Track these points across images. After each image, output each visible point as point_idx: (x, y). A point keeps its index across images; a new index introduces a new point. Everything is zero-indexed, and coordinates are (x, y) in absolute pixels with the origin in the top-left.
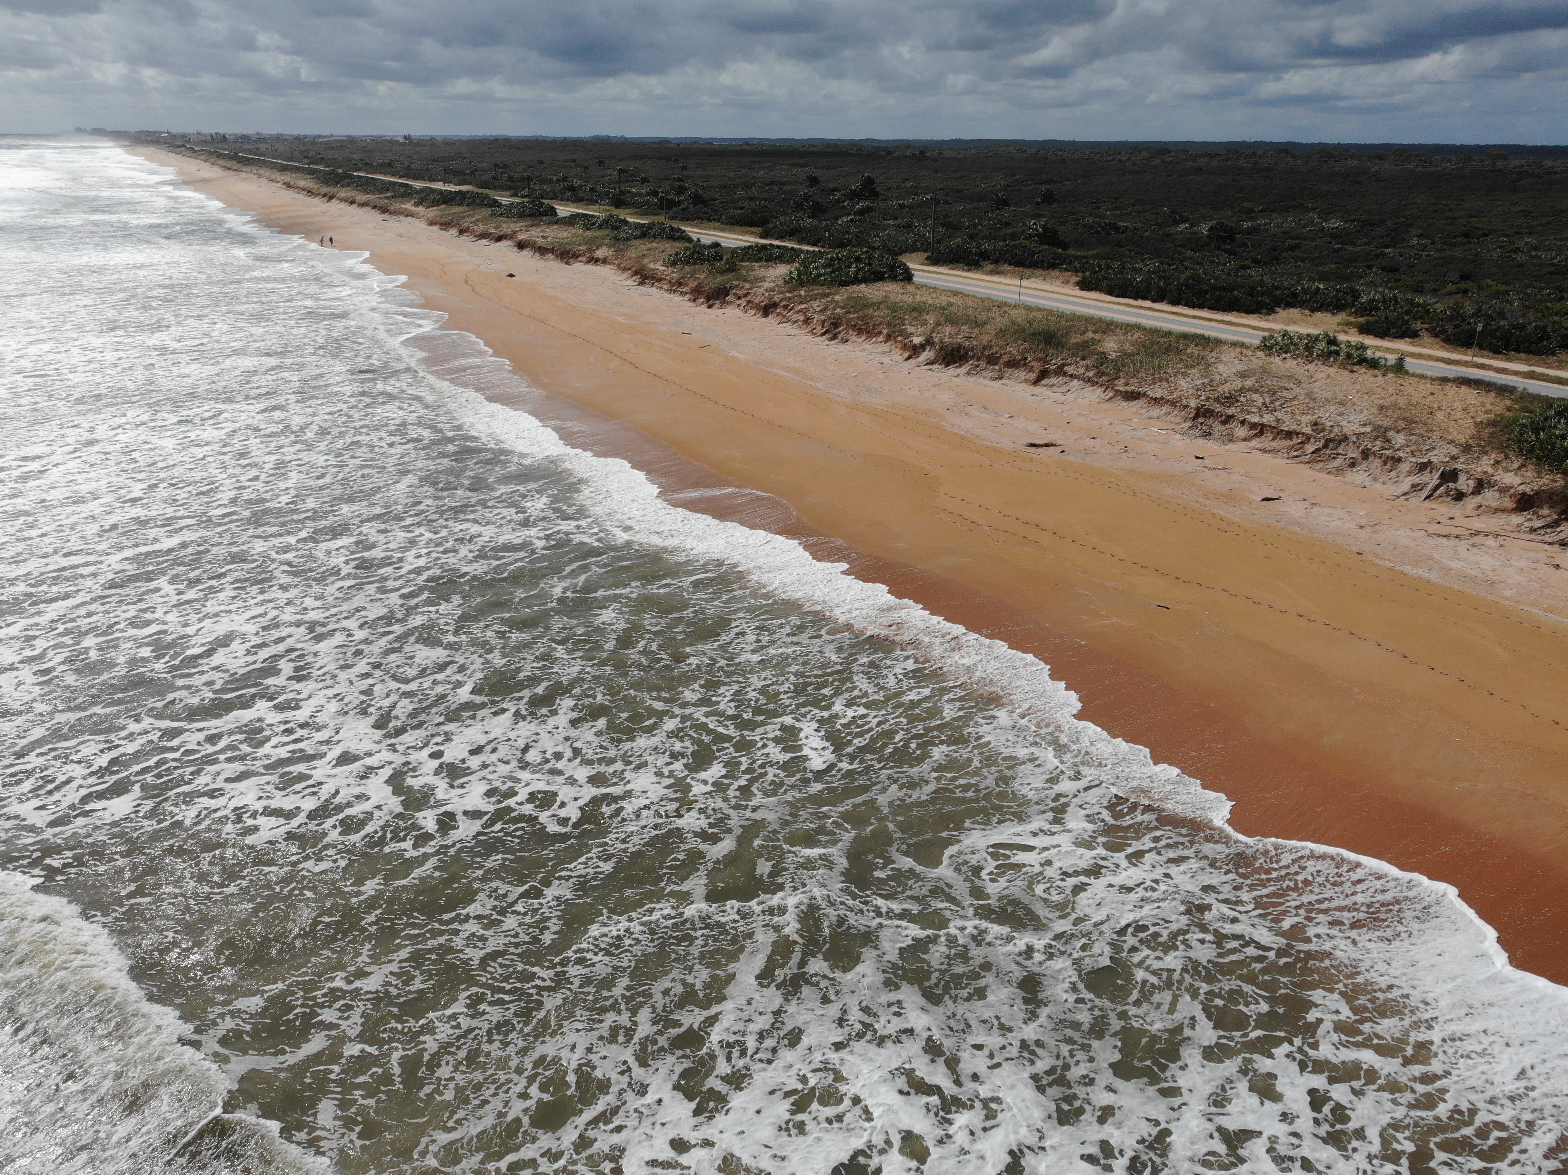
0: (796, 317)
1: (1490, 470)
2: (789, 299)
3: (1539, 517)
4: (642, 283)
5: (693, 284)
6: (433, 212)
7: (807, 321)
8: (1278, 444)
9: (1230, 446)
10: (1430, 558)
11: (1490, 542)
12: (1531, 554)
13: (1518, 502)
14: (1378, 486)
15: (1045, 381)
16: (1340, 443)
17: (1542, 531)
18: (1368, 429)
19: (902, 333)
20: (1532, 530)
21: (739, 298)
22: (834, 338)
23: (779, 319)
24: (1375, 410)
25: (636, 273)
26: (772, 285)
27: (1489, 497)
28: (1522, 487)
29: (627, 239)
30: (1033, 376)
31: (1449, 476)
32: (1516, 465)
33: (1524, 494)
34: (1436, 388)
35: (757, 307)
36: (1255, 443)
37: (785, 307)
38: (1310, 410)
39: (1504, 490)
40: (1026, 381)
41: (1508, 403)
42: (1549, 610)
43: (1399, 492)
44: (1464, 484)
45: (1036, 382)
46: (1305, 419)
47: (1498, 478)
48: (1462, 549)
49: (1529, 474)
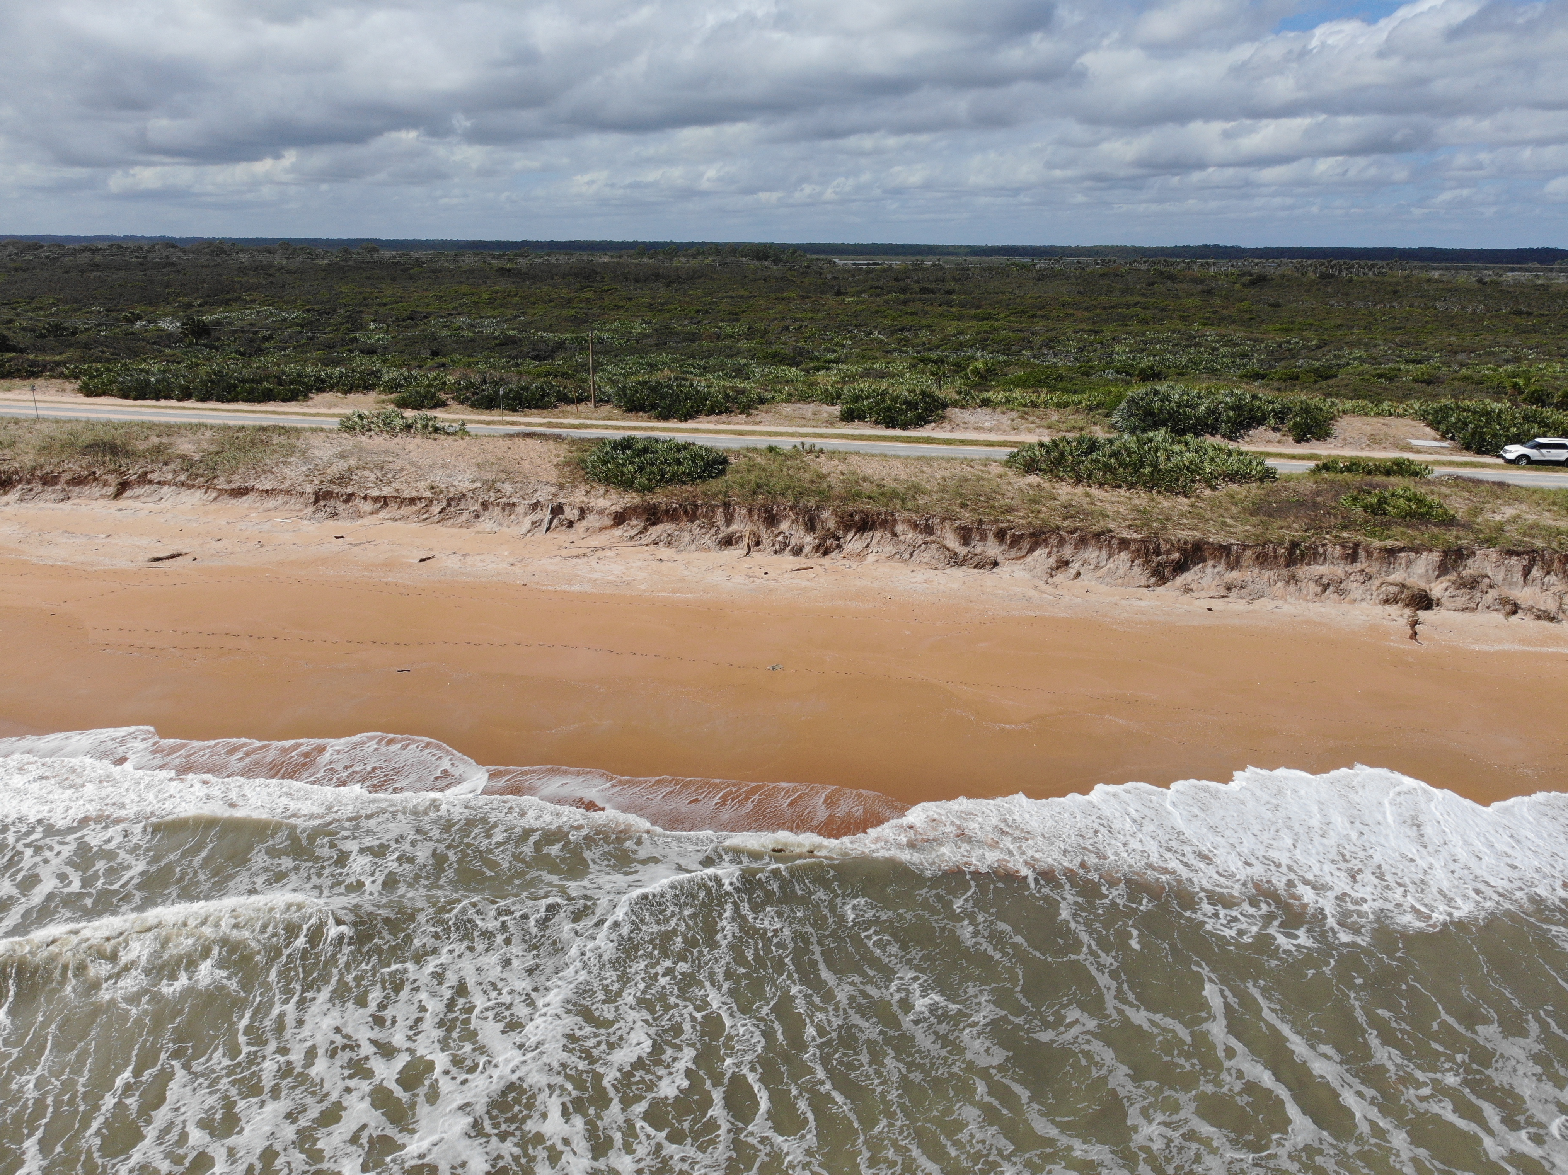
1: (585, 499)
3: (632, 527)
8: (405, 511)
9: (360, 522)
10: (576, 575)
11: (608, 553)
12: (640, 555)
13: (615, 519)
14: (505, 529)
15: (127, 494)
16: (460, 500)
17: (638, 537)
18: (478, 484)
20: (632, 538)
24: (474, 468)
27: (591, 520)
28: (613, 508)
30: (112, 490)
31: (557, 510)
32: (602, 492)
33: (616, 512)
34: (508, 443)
36: (383, 514)
38: (421, 477)
39: (601, 512)
40: (102, 496)
41: (567, 447)
42: (674, 591)
43: (524, 531)
44: (570, 513)
45: (118, 495)
46: (421, 485)
47: (593, 504)
48: (594, 563)
49: (614, 496)
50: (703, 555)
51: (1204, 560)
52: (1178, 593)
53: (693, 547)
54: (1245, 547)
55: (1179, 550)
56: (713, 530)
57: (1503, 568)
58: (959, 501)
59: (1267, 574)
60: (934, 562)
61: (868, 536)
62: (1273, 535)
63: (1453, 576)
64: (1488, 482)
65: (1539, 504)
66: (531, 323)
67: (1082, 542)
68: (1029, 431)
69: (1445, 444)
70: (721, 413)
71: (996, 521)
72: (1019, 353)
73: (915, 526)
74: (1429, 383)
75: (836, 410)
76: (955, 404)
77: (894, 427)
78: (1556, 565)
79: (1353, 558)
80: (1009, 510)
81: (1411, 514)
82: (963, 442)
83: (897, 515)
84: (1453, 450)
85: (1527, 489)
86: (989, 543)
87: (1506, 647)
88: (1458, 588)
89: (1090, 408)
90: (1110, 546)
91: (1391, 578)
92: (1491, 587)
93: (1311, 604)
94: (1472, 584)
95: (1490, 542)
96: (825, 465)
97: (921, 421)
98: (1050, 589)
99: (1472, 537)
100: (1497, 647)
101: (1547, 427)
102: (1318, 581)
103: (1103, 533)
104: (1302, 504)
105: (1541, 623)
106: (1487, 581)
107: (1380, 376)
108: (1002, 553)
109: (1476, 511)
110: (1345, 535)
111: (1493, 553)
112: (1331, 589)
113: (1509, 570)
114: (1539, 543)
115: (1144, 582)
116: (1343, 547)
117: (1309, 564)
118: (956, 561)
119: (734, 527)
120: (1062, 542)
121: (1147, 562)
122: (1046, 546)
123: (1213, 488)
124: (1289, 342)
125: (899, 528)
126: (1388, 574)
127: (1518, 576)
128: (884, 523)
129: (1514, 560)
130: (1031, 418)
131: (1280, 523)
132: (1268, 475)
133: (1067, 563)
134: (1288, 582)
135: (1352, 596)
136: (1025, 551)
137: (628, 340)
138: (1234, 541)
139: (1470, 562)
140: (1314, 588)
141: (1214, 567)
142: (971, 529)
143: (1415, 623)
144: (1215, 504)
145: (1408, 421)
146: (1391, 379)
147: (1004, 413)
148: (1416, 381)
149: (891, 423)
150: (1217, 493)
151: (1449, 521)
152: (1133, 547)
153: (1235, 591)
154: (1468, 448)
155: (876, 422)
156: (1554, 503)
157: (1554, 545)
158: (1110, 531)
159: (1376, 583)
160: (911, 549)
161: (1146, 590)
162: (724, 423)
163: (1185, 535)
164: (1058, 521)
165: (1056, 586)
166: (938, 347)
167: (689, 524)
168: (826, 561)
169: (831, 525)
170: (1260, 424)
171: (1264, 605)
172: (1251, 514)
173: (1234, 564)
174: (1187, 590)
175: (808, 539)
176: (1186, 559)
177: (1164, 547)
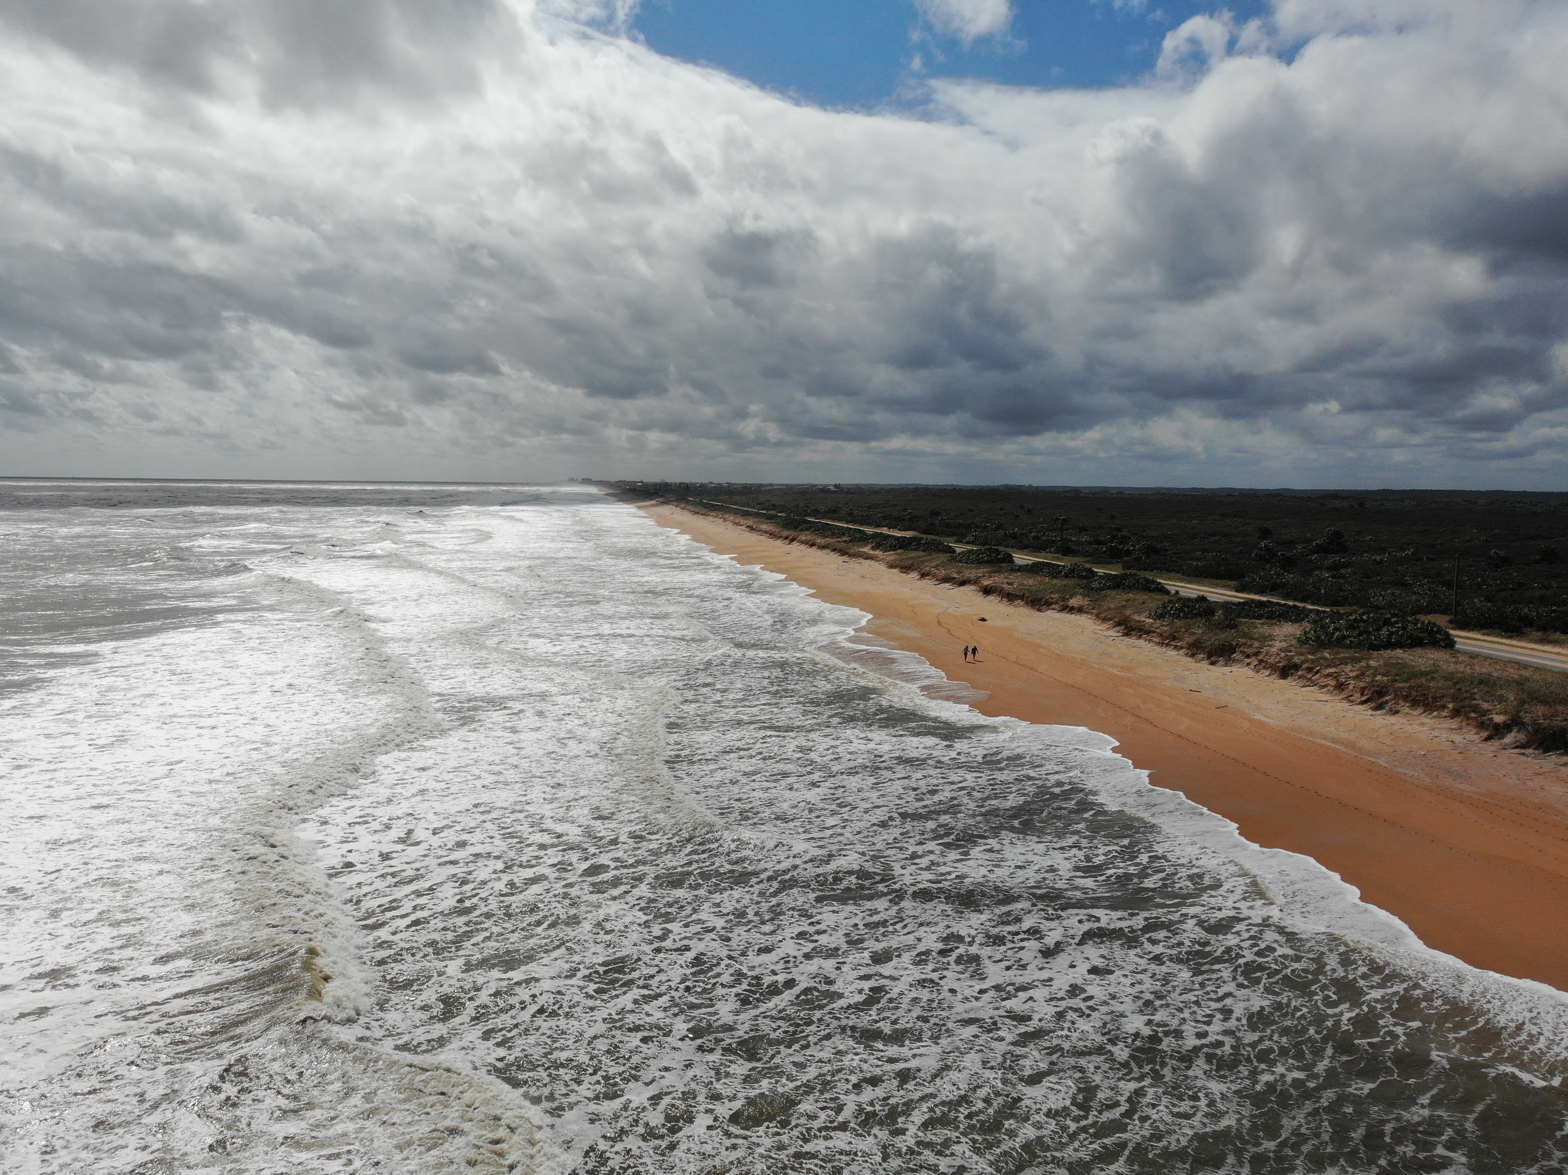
0: (1323, 681)
2: (1313, 661)
4: (1126, 634)
5: (1189, 639)
6: (891, 556)
7: (1340, 687)
19: (1475, 709)
21: (1248, 656)
22: (1379, 707)
23: (1302, 682)
25: (1119, 624)
26: (1284, 645)
29: (1101, 589)
35: (1273, 668)
37: (1309, 670)
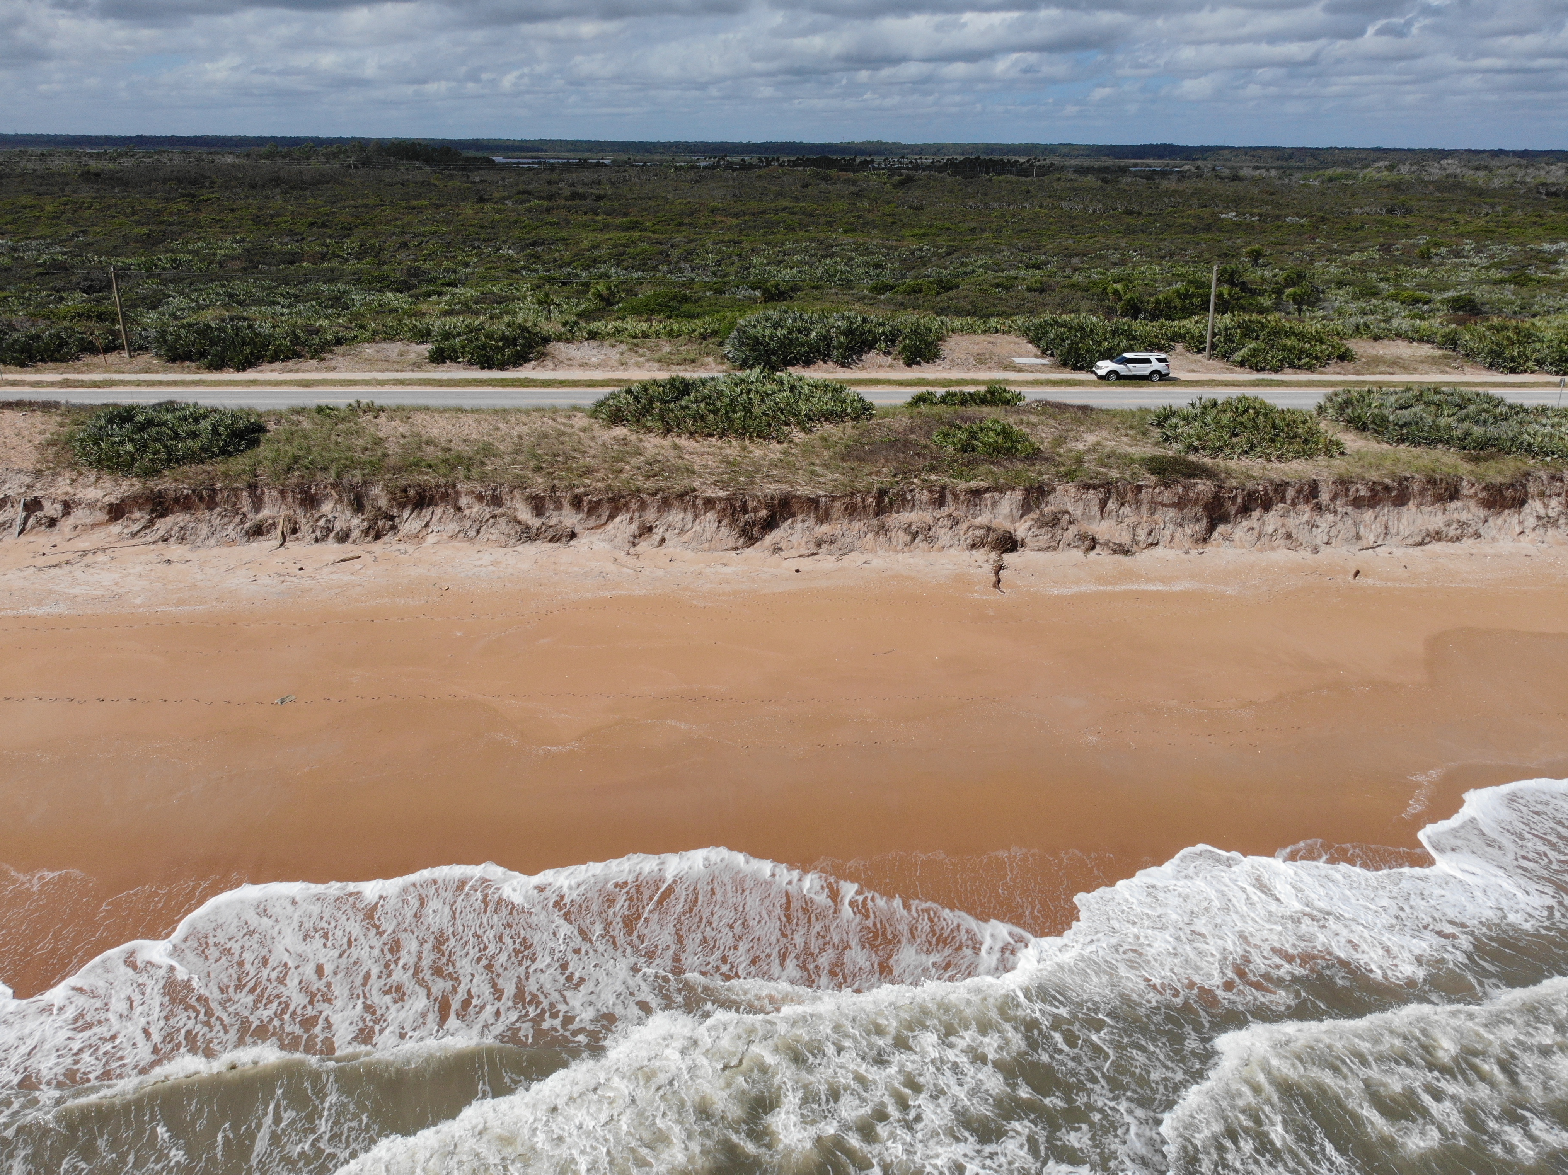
1: (70, 490)
3: (134, 521)
10: (51, 592)
11: (101, 557)
12: (142, 557)
13: (109, 512)
17: (142, 534)
20: (134, 535)
27: (80, 515)
28: (107, 499)
31: (32, 506)
32: (92, 479)
33: (111, 505)
39: (92, 505)
41: (58, 419)
42: (180, 603)
44: (51, 509)
47: (80, 495)
48: (78, 573)
49: (107, 484)
50: (226, 550)
51: (793, 515)
52: (767, 553)
53: (212, 541)
54: (834, 499)
55: (767, 507)
56: (237, 519)
57: (1081, 503)
58: (532, 464)
59: (858, 525)
60: (503, 538)
61: (427, 512)
62: (861, 484)
63: (1035, 515)
64: (1073, 406)
65: (1118, 429)
66: (90, 244)
67: (665, 505)
68: (638, 365)
69: (1045, 361)
70: (287, 358)
71: (571, 487)
72: (655, 268)
73: (480, 497)
74: (1041, 291)
75: (425, 349)
76: (560, 338)
77: (490, 368)
78: (1130, 496)
79: (940, 502)
80: (588, 471)
81: (997, 449)
82: (563, 383)
83: (458, 485)
84: (1053, 367)
85: (1106, 412)
86: (564, 512)
87: (1082, 588)
88: (1040, 527)
89: (704, 337)
90: (694, 506)
91: (978, 521)
92: (1071, 523)
93: (900, 555)
94: (1053, 522)
95: (1070, 476)
96: (386, 427)
97: (520, 359)
98: (631, 561)
99: (1053, 470)
100: (1075, 589)
101: (1135, 341)
102: (907, 530)
103: (687, 493)
104: (893, 444)
105: (1117, 557)
106: (1067, 517)
107: (998, 286)
108: (580, 522)
109: (1060, 440)
110: (933, 477)
111: (1071, 487)
112: (920, 537)
113: (1087, 505)
114: (1114, 474)
115: (731, 544)
116: (930, 491)
117: (898, 512)
118: (528, 535)
119: (265, 513)
120: (643, 506)
121: (734, 522)
122: (628, 510)
123: (809, 431)
124: (921, 250)
125: (463, 501)
126: (975, 516)
127: (1095, 510)
128: (445, 497)
129: (1091, 494)
130: (641, 351)
131: (868, 468)
132: (865, 410)
133: (650, 529)
134: (877, 533)
135: (940, 543)
136: (604, 518)
137: (210, 264)
138: (822, 493)
139: (1051, 498)
140: (904, 538)
141: (804, 521)
142: (543, 498)
143: (1000, 568)
144: (808, 450)
145: (1012, 338)
146: (1007, 289)
147: (612, 346)
148: (1029, 290)
149: (486, 363)
150: (812, 436)
151: (1034, 456)
152: (719, 506)
153: (825, 546)
154: (1065, 364)
155: (470, 363)
156: (1132, 427)
157: (1127, 476)
158: (694, 490)
159: (963, 527)
160: (476, 525)
161: (733, 553)
162: (291, 371)
163: (772, 489)
164: (640, 481)
165: (638, 556)
166: (569, 264)
167: (208, 513)
168: (378, 547)
169: (383, 502)
170: (871, 348)
171: (855, 559)
172: (843, 460)
173: (824, 518)
174: (777, 549)
175: (356, 521)
176: (774, 515)
177: (751, 504)
